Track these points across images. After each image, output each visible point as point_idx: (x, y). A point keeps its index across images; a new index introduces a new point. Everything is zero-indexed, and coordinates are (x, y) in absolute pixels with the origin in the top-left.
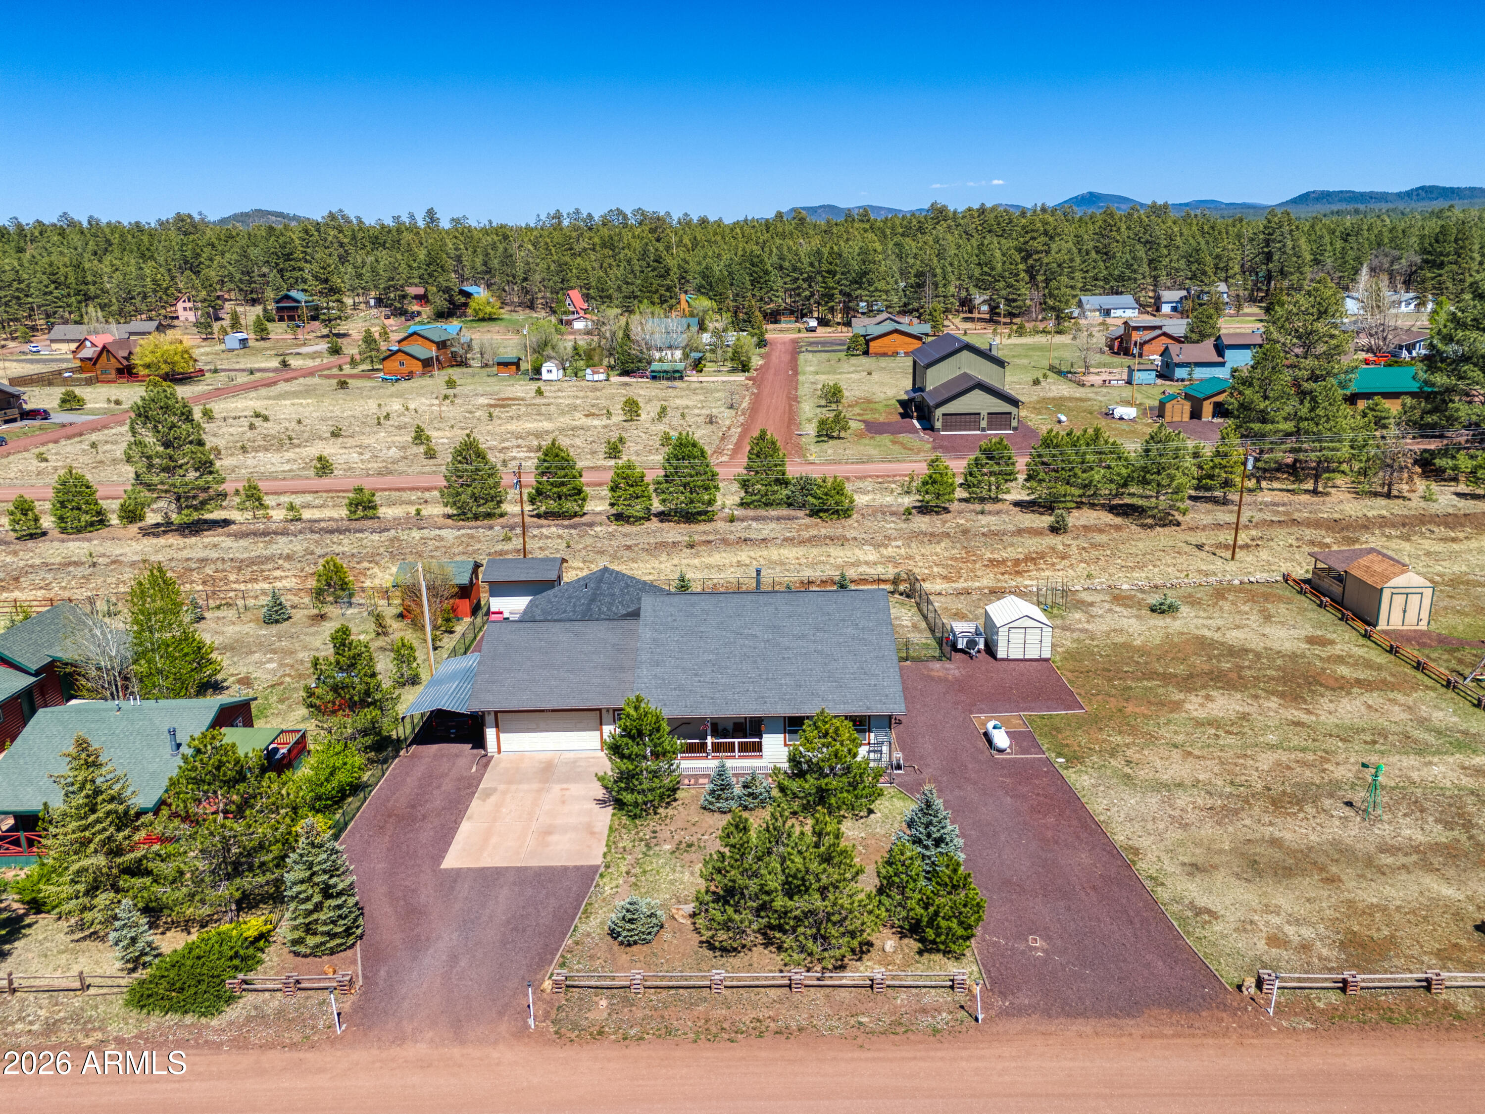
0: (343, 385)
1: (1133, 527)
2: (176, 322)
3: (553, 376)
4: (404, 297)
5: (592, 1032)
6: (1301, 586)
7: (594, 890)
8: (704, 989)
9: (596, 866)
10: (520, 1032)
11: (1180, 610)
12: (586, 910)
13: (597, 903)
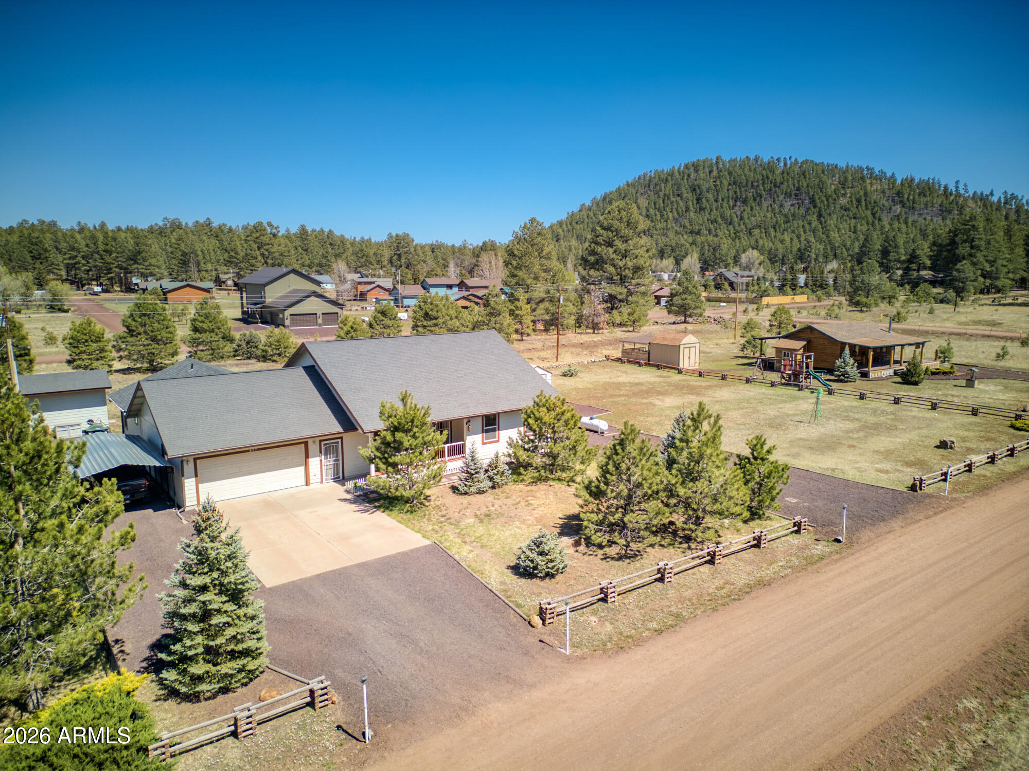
5: (620, 640)
6: (619, 360)
7: (457, 557)
8: (655, 584)
9: (429, 545)
10: (568, 659)
11: (579, 374)
12: (473, 570)
13: (473, 564)
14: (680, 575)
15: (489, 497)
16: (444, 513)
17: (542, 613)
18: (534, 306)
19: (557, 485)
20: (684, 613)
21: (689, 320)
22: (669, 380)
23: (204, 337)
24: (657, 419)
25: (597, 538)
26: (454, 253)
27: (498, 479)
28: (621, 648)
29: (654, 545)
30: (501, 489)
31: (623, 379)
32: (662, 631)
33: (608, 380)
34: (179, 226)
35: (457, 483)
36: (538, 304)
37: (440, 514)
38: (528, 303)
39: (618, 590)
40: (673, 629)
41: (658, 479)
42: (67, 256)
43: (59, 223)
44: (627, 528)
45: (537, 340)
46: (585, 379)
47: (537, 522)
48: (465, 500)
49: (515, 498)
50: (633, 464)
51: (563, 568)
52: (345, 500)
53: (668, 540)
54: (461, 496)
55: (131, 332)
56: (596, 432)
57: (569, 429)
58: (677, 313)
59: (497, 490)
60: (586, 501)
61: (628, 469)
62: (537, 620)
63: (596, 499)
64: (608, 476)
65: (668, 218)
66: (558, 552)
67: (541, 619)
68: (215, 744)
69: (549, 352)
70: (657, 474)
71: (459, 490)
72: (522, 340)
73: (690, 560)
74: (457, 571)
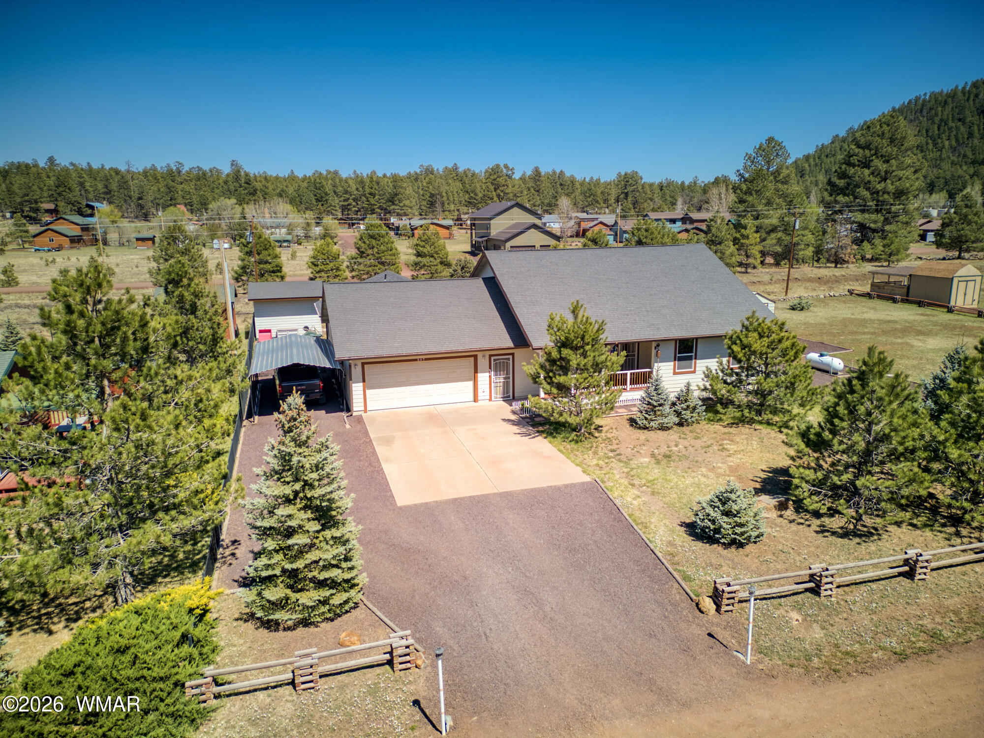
4: (37, 210)
5: (834, 656)
6: (868, 296)
7: (617, 502)
8: (898, 579)
9: (587, 483)
10: (747, 672)
11: (811, 308)
12: (635, 521)
13: (637, 514)
14: (941, 572)
15: (673, 435)
16: (614, 447)
17: (716, 596)
18: (764, 235)
19: (764, 430)
20: (946, 633)
21: (966, 255)
22: (934, 319)
23: (424, 260)
24: (915, 362)
25: (812, 503)
26: (683, 190)
27: (687, 415)
28: (834, 671)
29: (901, 522)
30: (690, 428)
31: (871, 315)
32: (907, 657)
33: (849, 316)
34: (432, 173)
35: (637, 416)
36: (769, 233)
37: (610, 447)
38: (757, 232)
39: (838, 580)
40: (925, 658)
41: (916, 432)
42: (342, 199)
43: (340, 172)
44: (860, 495)
45: (763, 273)
46: (820, 314)
47: (731, 471)
48: (642, 435)
49: (706, 439)
50: (878, 407)
51: (758, 537)
52: (509, 421)
53: (923, 519)
54: (639, 431)
55: (362, 254)
56: (827, 372)
57: (787, 361)
58: (949, 247)
59: (685, 428)
60: (799, 452)
61: (869, 414)
62: (708, 604)
63: (815, 451)
64: (836, 421)
65: (943, 147)
66: (752, 514)
67: (715, 603)
68: (270, 691)
69: (777, 286)
70: (915, 424)
71: (636, 423)
72: (747, 272)
73: (958, 553)
74: (615, 519)
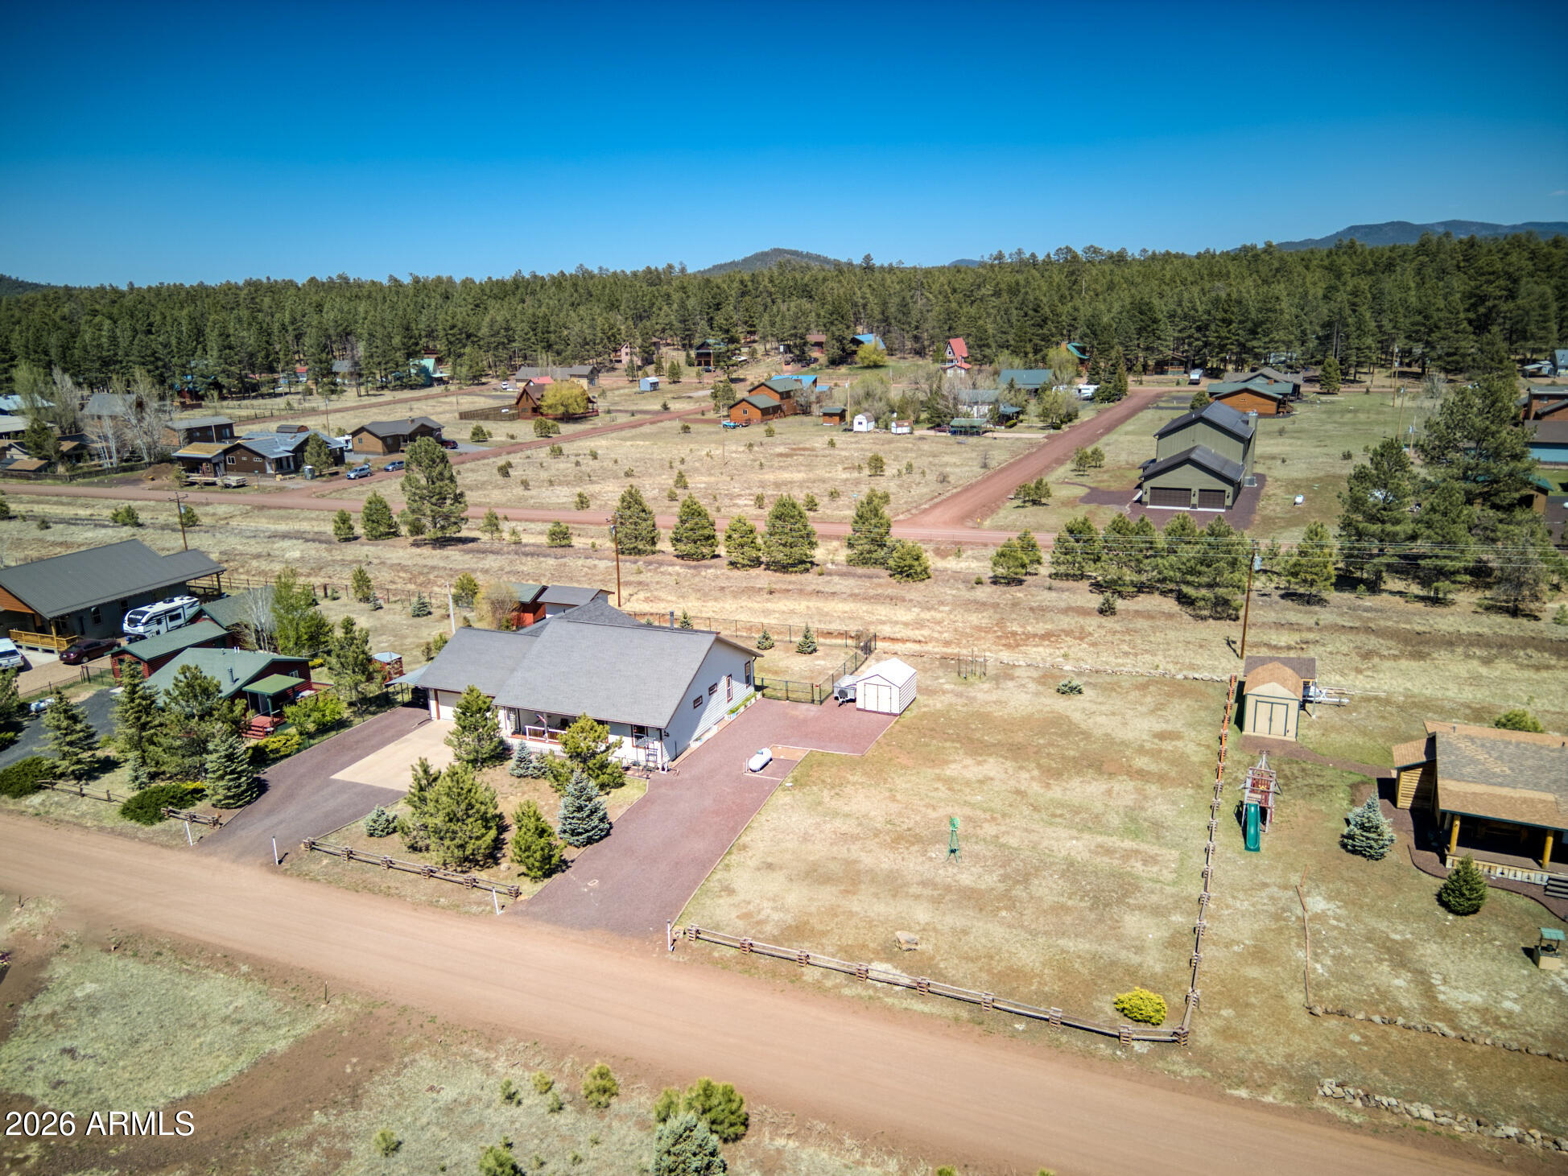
0: (686, 429)
1: (1186, 617)
2: (617, 365)
3: (863, 428)
4: (805, 344)
